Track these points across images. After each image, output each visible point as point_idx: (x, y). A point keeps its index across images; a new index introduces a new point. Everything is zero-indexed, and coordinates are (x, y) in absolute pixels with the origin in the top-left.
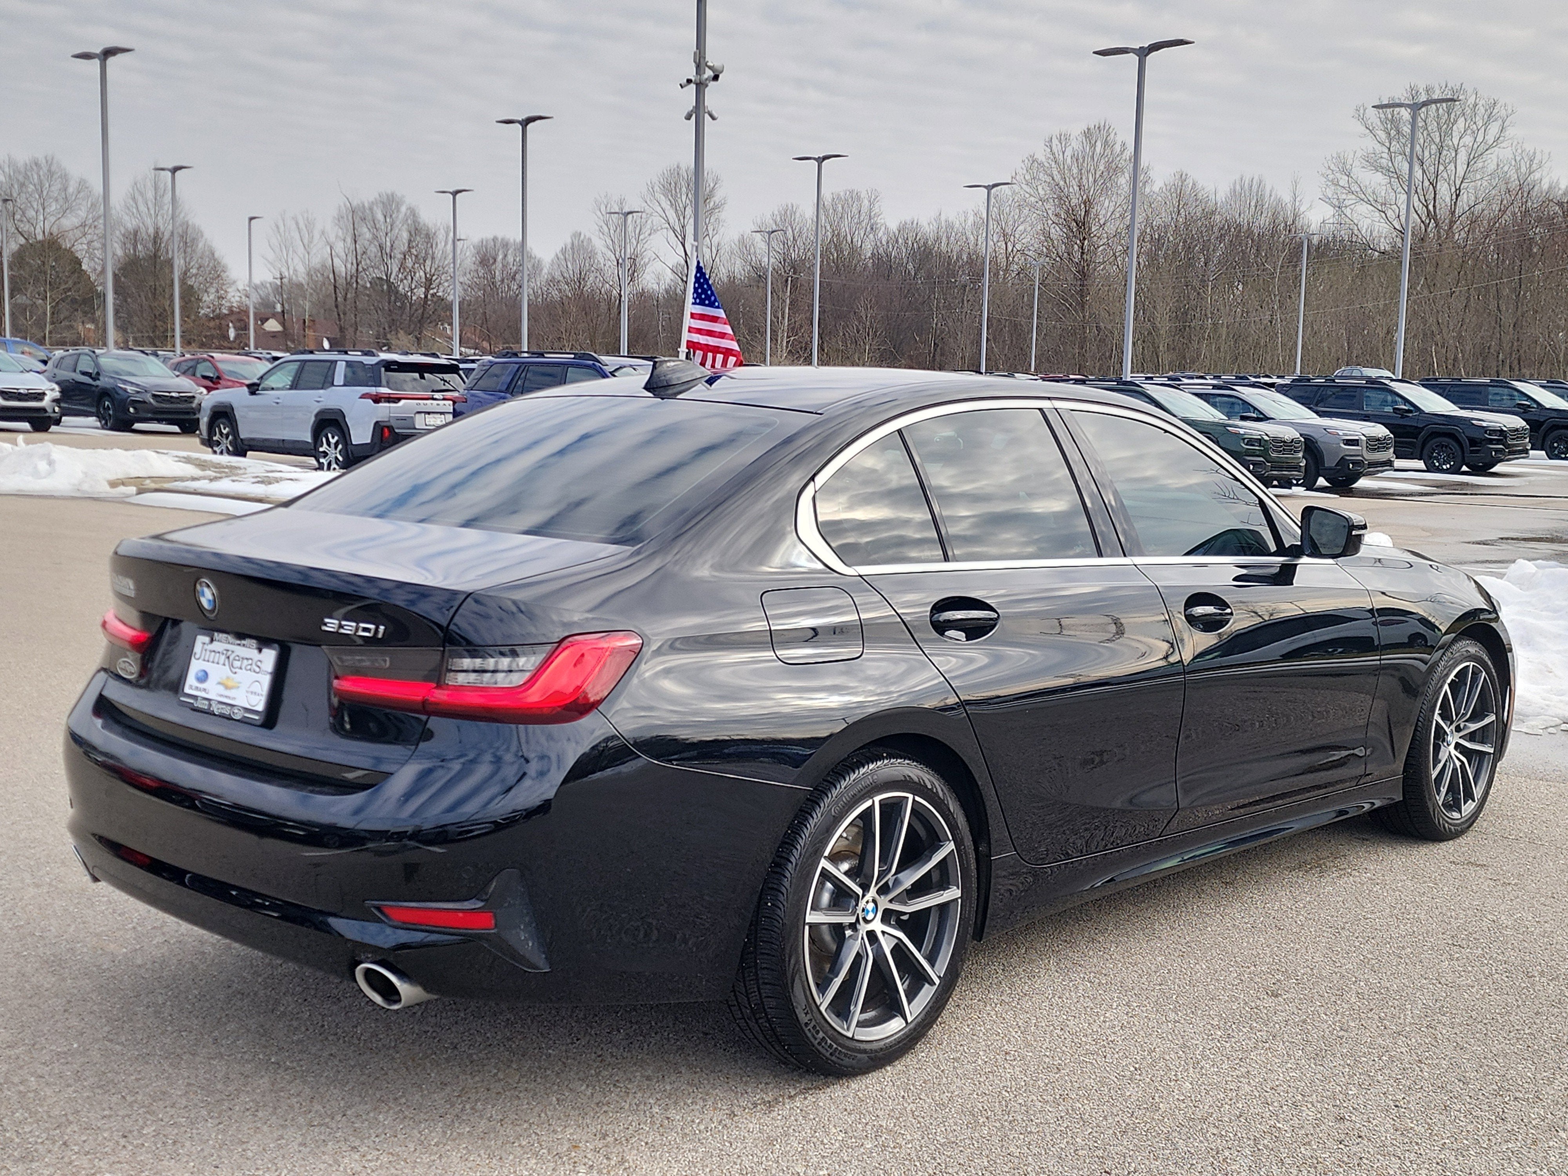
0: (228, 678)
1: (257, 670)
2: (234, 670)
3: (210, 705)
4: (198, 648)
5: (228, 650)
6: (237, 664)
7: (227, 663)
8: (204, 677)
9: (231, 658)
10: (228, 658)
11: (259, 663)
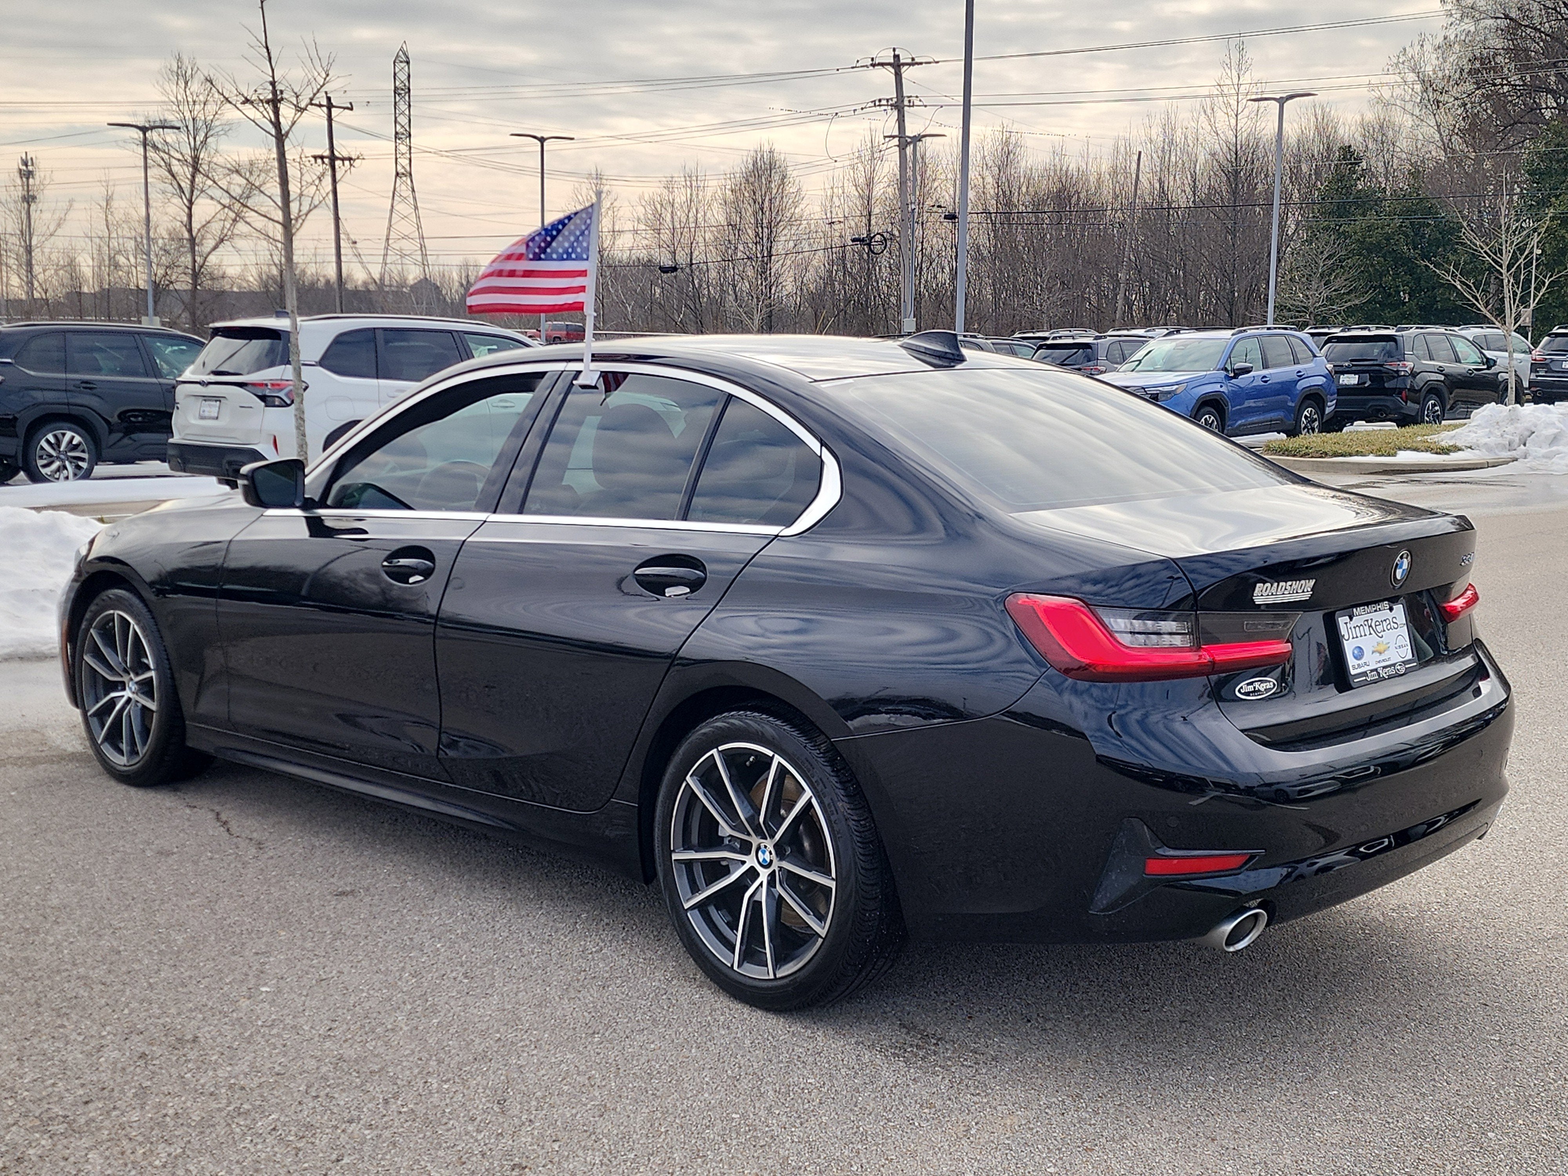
0: (1378, 644)
1: (1396, 626)
2: (1380, 635)
3: (1379, 674)
4: (1343, 630)
5: (1367, 621)
6: (1379, 628)
7: (1372, 632)
8: (1359, 653)
9: (1373, 626)
10: (1371, 626)
11: (1394, 620)
